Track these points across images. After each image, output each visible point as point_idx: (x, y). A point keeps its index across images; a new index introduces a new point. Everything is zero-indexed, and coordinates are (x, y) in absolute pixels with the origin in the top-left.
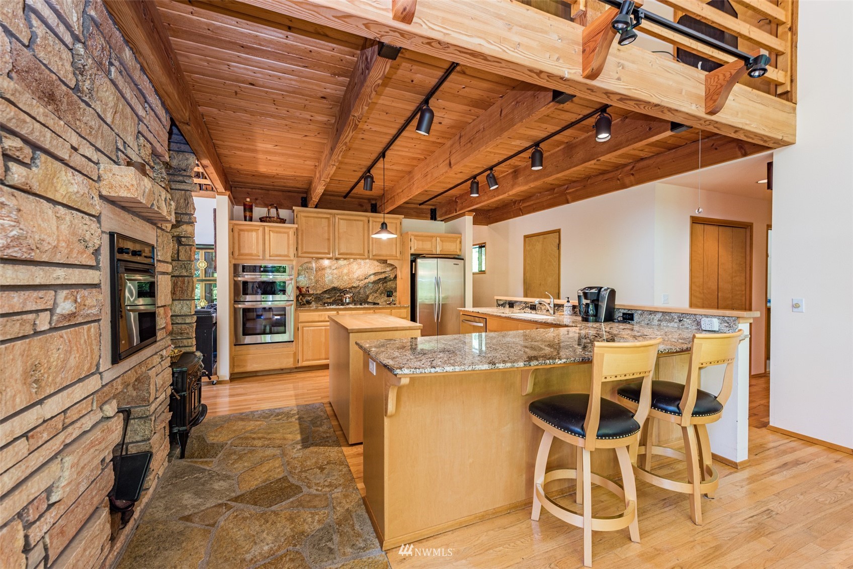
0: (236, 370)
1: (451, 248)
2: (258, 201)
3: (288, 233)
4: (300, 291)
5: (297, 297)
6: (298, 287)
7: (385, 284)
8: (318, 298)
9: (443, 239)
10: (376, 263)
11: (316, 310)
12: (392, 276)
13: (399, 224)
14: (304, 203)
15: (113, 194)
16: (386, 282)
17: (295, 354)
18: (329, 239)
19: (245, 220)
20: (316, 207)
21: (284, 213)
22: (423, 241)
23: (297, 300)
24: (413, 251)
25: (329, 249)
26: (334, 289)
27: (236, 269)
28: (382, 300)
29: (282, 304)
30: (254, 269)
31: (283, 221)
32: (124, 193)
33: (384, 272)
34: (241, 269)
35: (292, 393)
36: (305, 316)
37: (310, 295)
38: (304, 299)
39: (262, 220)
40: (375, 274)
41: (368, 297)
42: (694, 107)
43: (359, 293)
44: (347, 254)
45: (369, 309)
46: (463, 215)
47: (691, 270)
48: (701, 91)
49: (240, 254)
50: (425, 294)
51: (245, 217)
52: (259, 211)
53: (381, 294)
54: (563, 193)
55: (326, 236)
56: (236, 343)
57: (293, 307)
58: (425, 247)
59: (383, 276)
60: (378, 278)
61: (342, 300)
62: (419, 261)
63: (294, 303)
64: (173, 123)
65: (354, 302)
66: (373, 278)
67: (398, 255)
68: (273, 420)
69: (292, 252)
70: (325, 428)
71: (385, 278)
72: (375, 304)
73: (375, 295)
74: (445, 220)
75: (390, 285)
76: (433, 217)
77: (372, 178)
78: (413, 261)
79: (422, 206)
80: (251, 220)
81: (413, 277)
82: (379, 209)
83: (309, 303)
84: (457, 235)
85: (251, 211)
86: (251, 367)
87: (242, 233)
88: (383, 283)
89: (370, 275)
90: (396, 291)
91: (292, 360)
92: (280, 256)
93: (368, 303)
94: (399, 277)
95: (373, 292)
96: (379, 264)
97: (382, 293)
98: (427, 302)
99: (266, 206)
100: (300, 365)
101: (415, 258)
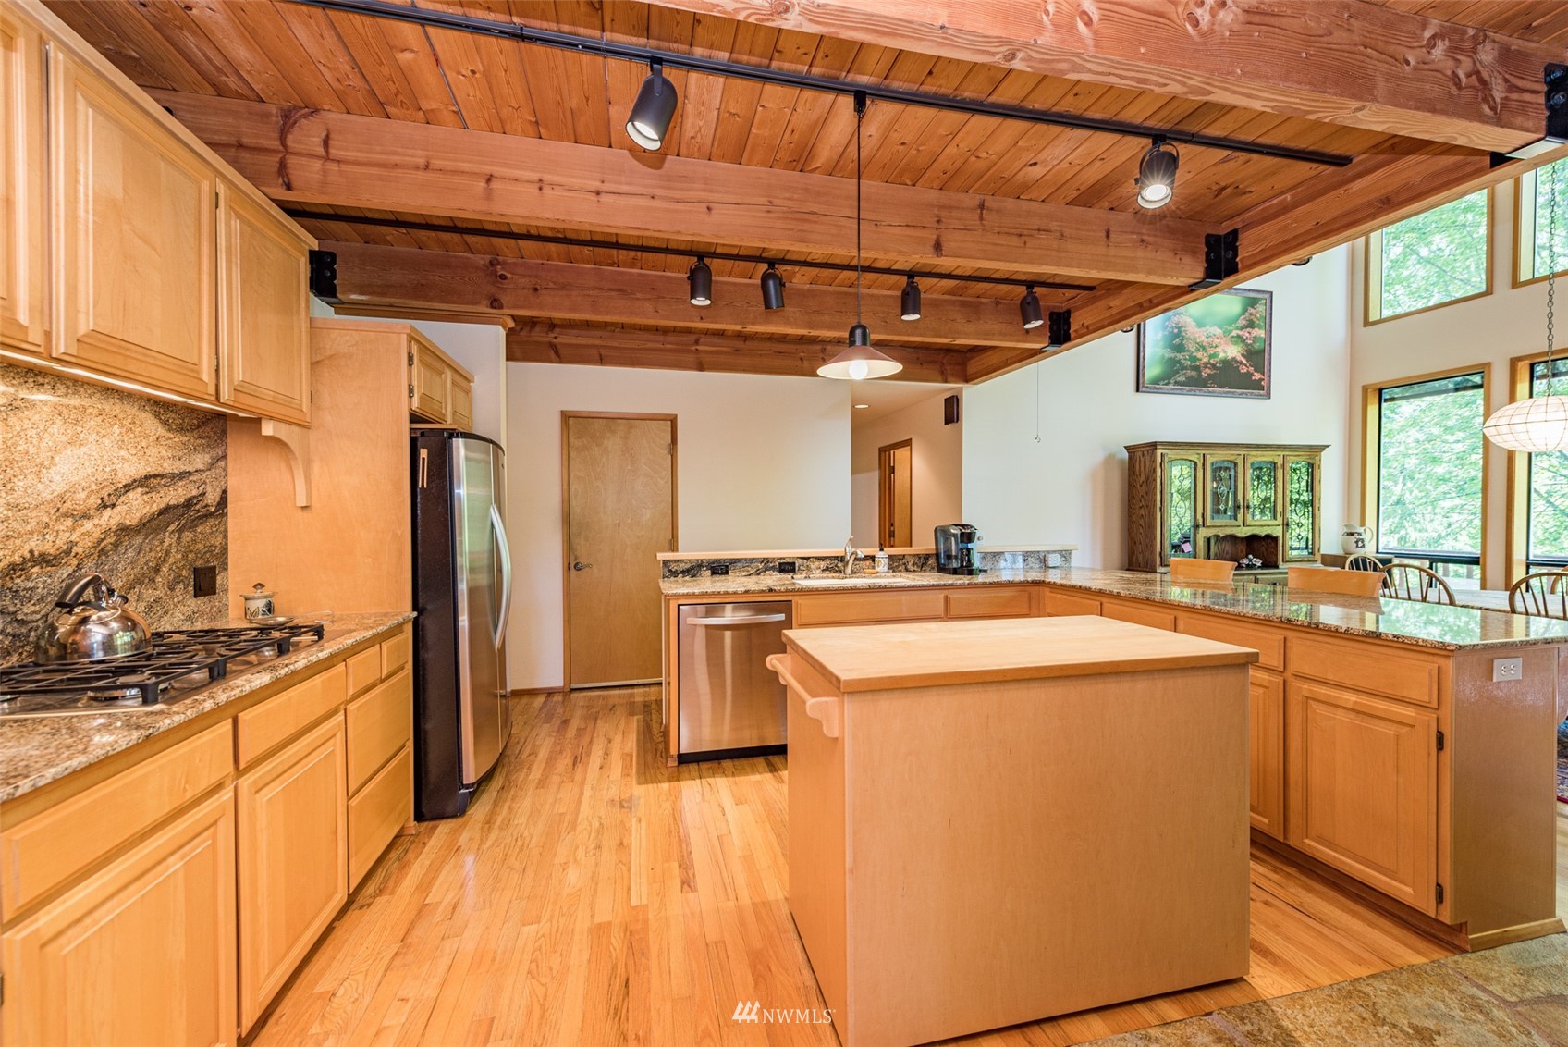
7: (188, 536)
12: (212, 498)
16: (192, 525)
28: (178, 615)
33: (183, 475)
40: (146, 482)
53: (172, 589)
59: (176, 495)
60: (157, 502)
66: (137, 507)
71: (189, 504)
73: (150, 594)
75: (204, 536)
88: (180, 531)
89: (127, 488)
90: (225, 567)
94: (235, 500)
95: (138, 581)
96: (162, 431)
97: (178, 579)
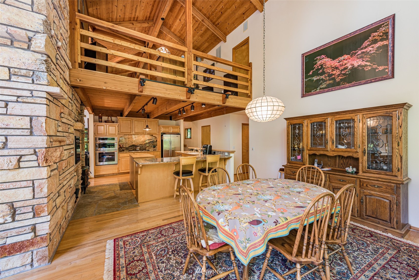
0: (96, 174)
1: (176, 130)
2: (103, 115)
3: (115, 126)
4: (120, 146)
5: (119, 148)
6: (119, 145)
8: (127, 149)
9: (173, 128)
10: (149, 136)
11: (126, 153)
12: (155, 140)
13: (157, 123)
14: (122, 115)
15: (76, 129)
16: (153, 143)
17: (118, 168)
18: (131, 128)
19: (99, 122)
20: (126, 117)
21: (114, 119)
22: (165, 128)
23: (119, 149)
24: (162, 132)
25: (131, 131)
26: (133, 145)
27: (95, 139)
28: (152, 149)
29: (112, 151)
30: (103, 139)
31: (113, 122)
32: (79, 128)
33: (152, 139)
34: (98, 139)
35: (117, 180)
36: (122, 155)
37: (124, 148)
38: (121, 149)
39: (106, 122)
41: (146, 148)
42: (219, 103)
43: (143, 146)
44: (138, 133)
45: (146, 152)
46: (180, 119)
47: (242, 139)
48: (221, 99)
49: (97, 134)
50: (166, 147)
51: (99, 121)
52: (105, 118)
54: (211, 114)
55: (130, 127)
56: (96, 165)
57: (117, 152)
58: (167, 130)
60: (150, 141)
61: (136, 149)
62: (164, 135)
63: (118, 151)
64: (82, 102)
65: (140, 150)
66: (148, 141)
67: (157, 133)
68: (111, 186)
69: (117, 133)
70: (127, 187)
71: (153, 141)
72: (148, 150)
74: (176, 120)
75: (155, 143)
76: (171, 119)
77: (145, 110)
78: (162, 135)
79: (167, 115)
80: (101, 122)
81: (162, 141)
82: (150, 117)
83: (123, 150)
84: (178, 126)
85: (101, 118)
86: (102, 173)
87: (98, 127)
90: (156, 146)
91: (117, 170)
92: (112, 134)
93: (146, 150)
94: (158, 141)
95: (148, 146)
97: (152, 146)
98: (167, 149)
99: (107, 116)
100: (120, 172)
101: (163, 134)
